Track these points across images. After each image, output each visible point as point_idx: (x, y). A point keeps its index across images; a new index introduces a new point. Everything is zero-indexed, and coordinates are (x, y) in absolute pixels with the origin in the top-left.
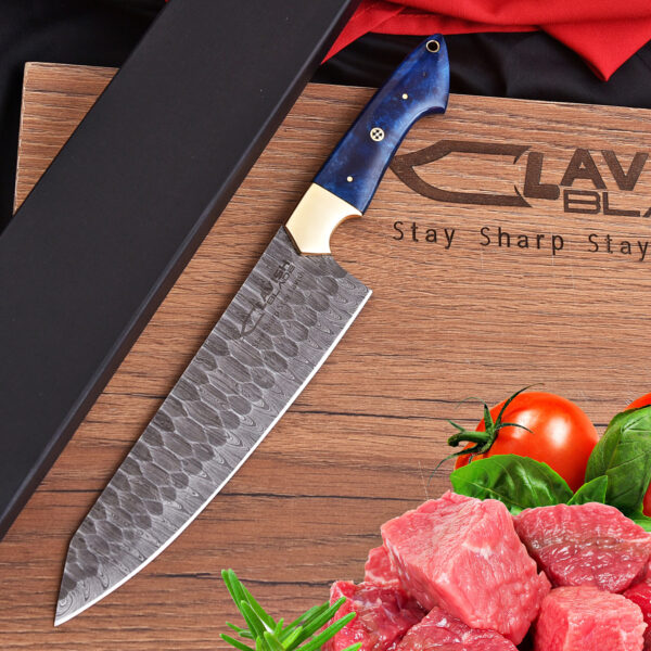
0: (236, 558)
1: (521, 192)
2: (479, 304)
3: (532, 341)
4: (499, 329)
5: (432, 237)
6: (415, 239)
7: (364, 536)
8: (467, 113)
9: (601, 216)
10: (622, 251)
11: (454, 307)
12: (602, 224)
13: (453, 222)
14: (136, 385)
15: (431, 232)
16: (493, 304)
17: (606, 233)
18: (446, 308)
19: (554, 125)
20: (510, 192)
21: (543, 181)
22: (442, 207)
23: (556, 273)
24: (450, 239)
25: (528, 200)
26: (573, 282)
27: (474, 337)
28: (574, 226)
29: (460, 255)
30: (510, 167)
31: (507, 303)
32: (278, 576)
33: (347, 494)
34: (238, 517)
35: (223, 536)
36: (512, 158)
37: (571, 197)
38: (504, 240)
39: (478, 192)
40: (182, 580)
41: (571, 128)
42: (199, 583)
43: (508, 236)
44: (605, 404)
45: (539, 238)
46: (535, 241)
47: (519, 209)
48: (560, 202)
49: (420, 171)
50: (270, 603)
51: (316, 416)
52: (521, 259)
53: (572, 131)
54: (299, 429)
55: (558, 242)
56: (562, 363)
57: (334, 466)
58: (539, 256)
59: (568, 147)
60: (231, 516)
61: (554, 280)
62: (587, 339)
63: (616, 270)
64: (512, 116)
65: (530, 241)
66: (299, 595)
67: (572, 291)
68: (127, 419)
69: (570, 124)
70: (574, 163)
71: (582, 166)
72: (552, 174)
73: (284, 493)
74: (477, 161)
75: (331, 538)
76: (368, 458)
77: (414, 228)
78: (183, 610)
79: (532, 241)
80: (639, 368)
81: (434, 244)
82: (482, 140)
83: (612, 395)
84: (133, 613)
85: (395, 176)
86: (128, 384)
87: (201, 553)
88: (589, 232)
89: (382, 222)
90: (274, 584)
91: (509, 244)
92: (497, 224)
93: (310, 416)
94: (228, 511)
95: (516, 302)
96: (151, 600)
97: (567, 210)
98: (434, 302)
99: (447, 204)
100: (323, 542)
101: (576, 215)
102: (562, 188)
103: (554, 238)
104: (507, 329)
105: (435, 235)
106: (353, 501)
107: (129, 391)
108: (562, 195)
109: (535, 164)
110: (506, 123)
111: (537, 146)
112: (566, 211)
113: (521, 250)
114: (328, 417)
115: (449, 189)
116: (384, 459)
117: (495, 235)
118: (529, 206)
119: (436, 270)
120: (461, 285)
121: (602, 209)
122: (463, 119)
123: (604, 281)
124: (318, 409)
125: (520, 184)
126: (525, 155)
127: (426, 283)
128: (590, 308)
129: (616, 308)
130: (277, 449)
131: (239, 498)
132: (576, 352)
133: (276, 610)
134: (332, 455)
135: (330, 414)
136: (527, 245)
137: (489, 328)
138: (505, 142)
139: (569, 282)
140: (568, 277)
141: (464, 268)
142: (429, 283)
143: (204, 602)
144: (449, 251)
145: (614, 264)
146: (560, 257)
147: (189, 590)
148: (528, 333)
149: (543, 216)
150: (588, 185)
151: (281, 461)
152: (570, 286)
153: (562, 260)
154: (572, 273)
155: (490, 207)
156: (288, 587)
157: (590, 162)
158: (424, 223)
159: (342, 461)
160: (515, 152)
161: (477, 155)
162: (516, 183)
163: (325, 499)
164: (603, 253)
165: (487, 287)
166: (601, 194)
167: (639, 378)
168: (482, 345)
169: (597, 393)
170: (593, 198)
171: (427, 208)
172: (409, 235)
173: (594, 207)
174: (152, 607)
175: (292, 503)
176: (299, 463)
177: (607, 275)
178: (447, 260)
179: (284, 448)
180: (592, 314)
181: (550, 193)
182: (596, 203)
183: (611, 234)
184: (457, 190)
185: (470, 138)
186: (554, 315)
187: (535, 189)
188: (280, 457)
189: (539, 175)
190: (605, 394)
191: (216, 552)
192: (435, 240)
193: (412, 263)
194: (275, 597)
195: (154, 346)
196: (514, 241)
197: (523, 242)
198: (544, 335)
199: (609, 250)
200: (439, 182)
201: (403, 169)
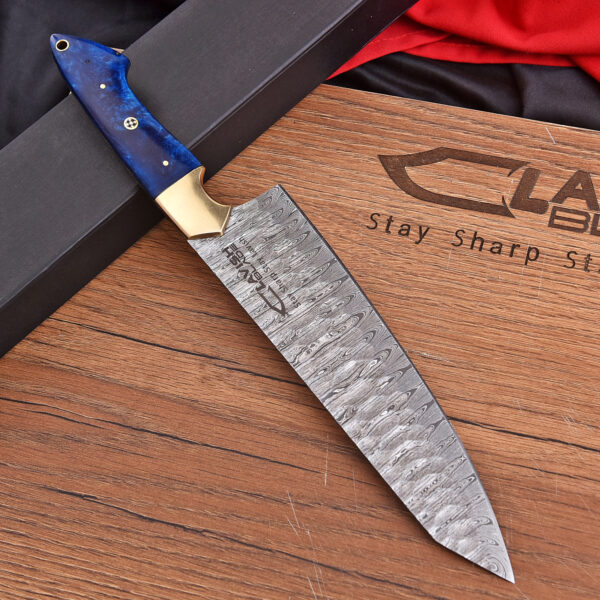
0: (125, 488)
1: (508, 202)
2: (434, 299)
3: (479, 342)
4: (448, 325)
5: (405, 231)
6: (387, 231)
7: (251, 495)
8: (474, 126)
9: (586, 236)
10: (599, 271)
11: (408, 298)
12: (585, 243)
13: (429, 221)
14: (89, 317)
15: (406, 227)
16: (449, 301)
17: (588, 252)
18: (400, 297)
19: (560, 146)
20: (497, 201)
21: (533, 195)
22: (423, 206)
23: (525, 282)
24: (422, 236)
25: (513, 211)
26: (539, 293)
27: (419, 328)
28: (554, 241)
29: (429, 251)
30: (503, 179)
31: (464, 303)
32: (157, 514)
33: (249, 452)
34: (140, 451)
35: (120, 467)
36: (508, 171)
37: (558, 213)
38: (477, 244)
39: (464, 197)
40: (70, 498)
41: (577, 150)
42: (84, 504)
43: (483, 241)
44: (540, 416)
45: (514, 247)
46: (510, 249)
47: (501, 218)
48: (546, 217)
49: (410, 171)
50: (141, 538)
51: (241, 375)
52: (490, 264)
53: (578, 154)
54: (222, 383)
55: (533, 254)
56: (505, 369)
57: (243, 423)
58: (509, 263)
59: (569, 168)
60: (133, 448)
61: (519, 289)
62: (538, 350)
63: (589, 289)
64: (518, 133)
65: (504, 249)
66: (171, 536)
67: (536, 302)
68: (71, 346)
69: (578, 147)
70: (572, 183)
71: (579, 187)
73: (189, 438)
74: (471, 169)
75: (220, 490)
76: (279, 422)
77: (390, 221)
78: (61, 525)
79: (506, 249)
80: (588, 388)
81: (405, 238)
82: (482, 151)
83: (551, 409)
84: (16, 517)
85: (386, 173)
86: (83, 316)
87: (95, 476)
88: (569, 249)
89: (360, 212)
90: (152, 520)
91: (481, 249)
92: (475, 228)
93: (236, 373)
94: (132, 444)
95: (472, 303)
96: (36, 509)
97: (551, 224)
98: (389, 290)
99: (429, 204)
100: (210, 491)
101: (560, 231)
102: (551, 205)
103: (530, 249)
104: (456, 327)
105: (408, 230)
106: (252, 459)
107: (82, 322)
108: (549, 211)
109: (531, 178)
110: (511, 139)
111: (535, 163)
112: (549, 226)
113: (492, 255)
114: (253, 378)
115: (435, 191)
116: (295, 426)
117: (468, 237)
118: (513, 217)
119: (400, 261)
120: (420, 279)
121: (589, 230)
122: (467, 131)
123: (572, 297)
124: (246, 368)
125: (509, 195)
126: (522, 170)
127: (387, 272)
128: (550, 320)
129: (579, 325)
130: (196, 397)
131: (148, 435)
132: (523, 360)
133: (145, 546)
134: (246, 413)
135: (256, 375)
136: (499, 252)
137: (438, 323)
138: (504, 156)
139: (534, 292)
140: (534, 288)
141: (426, 263)
142: (390, 273)
143: (82, 522)
144: (419, 246)
145: (588, 283)
146: (532, 268)
147: (71, 508)
148: (477, 334)
149: (525, 227)
150: (582, 205)
151: (195, 408)
152: (534, 297)
153: (532, 271)
154: (540, 285)
155: (472, 212)
156: (164, 526)
157: (589, 185)
158: (401, 217)
159: (253, 420)
160: (512, 166)
161: (472, 164)
162: (504, 194)
163: (226, 452)
164: (579, 271)
165: (445, 284)
166: (592, 215)
167: (587, 397)
168: (425, 337)
169: (534, 404)
170: (583, 218)
171: (409, 205)
172: (382, 227)
173: (581, 226)
174: (34, 516)
175: (193, 450)
176: (211, 414)
177: (578, 292)
178: (413, 254)
179: (202, 398)
180: (550, 327)
181: (539, 207)
182: (585, 223)
183: (592, 253)
184: (442, 193)
185: (470, 148)
186: (509, 322)
187: (524, 201)
188: (196, 405)
189: (530, 189)
190: (542, 406)
191: (108, 479)
192: (407, 234)
193: (377, 252)
194: (149, 533)
195: (117, 288)
196: (488, 246)
197: (497, 248)
198: (493, 338)
199: (586, 269)
200: (427, 184)
201: (395, 168)
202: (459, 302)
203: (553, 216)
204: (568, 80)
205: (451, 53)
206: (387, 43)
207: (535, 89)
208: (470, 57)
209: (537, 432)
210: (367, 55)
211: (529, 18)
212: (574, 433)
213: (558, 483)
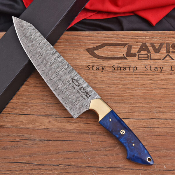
0: (33, 158)
1: (125, 55)
2: (110, 86)
3: (126, 96)
4: (116, 93)
5: (98, 69)
6: (93, 70)
7: (71, 152)
8: (111, 36)
9: (149, 61)
10: (155, 70)
11: (103, 87)
12: (149, 63)
13: (104, 65)
14: (11, 111)
16: (115, 86)
17: (150, 65)
18: (101, 88)
19: (136, 37)
20: (122, 56)
21: (132, 52)
22: (101, 61)
23: (134, 77)
24: (103, 69)
25: (127, 58)
26: (139, 79)
27: (108, 95)
28: (140, 64)
29: (106, 73)
30: (122, 49)
31: (119, 86)
32: (45, 163)
33: (67, 140)
34: (35, 146)
35: (31, 152)
36: (123, 47)
37: (140, 56)
38: (119, 68)
39: (112, 56)
40: (17, 164)
41: (141, 38)
42: (22, 165)
43: (120, 67)
44: (147, 113)
45: (129, 67)
46: (128, 68)
47: (124, 60)
48: (137, 58)
49: (96, 52)
50: (41, 171)
51: (60, 118)
52: (124, 73)
53: (141, 39)
54: (55, 122)
55: (135, 68)
56: (135, 102)
57: (64, 132)
58: (129, 72)
59: (140, 43)
60: (33, 146)
61: (133, 79)
62: (143, 95)
63: (153, 75)
64: (124, 36)
65: (127, 68)
66: (50, 168)
67: (139, 82)
68: (8, 120)
69: (141, 37)
70: (141, 47)
71: (144, 47)
72: (134, 50)
73: (49, 139)
74: (113, 48)
75: (61, 152)
76: (74, 129)
77: (93, 67)
78: (17, 172)
79: (127, 69)
80: (159, 102)
81: (98, 71)
82: (115, 42)
83: (150, 110)
84: (3, 173)
85: (89, 54)
86: (9, 111)
87: (24, 156)
88: (145, 65)
89: (84, 66)
90: (43, 165)
91: (120, 70)
92: (117, 64)
93: (58, 118)
94: (32, 144)
95: (122, 85)
96: (8, 169)
97: (138, 59)
98: (97, 86)
99: (103, 60)
100: (59, 153)
101: (141, 61)
102: (137, 54)
103: (134, 67)
104: (118, 93)
105: (99, 68)
106: (68, 142)
107: (9, 113)
108: (137, 56)
109: (130, 48)
110: (122, 38)
111: (130, 43)
112: (138, 60)
113: (124, 71)
114: (64, 118)
115: (104, 56)
116: (79, 130)
117: (116, 67)
118: (127, 59)
119: (98, 77)
120: (105, 81)
121: (149, 59)
122: (110, 38)
123: (149, 78)
124: (61, 116)
125: (125, 54)
126: (127, 46)
127: (95, 81)
128: (144, 86)
129: (152, 86)
130: (48, 127)
131: (36, 141)
132: (139, 98)
133: (43, 173)
134: (64, 129)
135: (64, 117)
136: (126, 70)
137: (113, 93)
138: (121, 43)
139: (138, 79)
140: (138, 78)
141: (106, 77)
142: (96, 81)
143: (23, 170)
144: (103, 72)
145: (152, 73)
146: (136, 72)
147: (19, 167)
148: (124, 94)
149: (131, 61)
150: (146, 52)
151: (49, 131)
152: (138, 80)
153: (136, 73)
154: (139, 77)
155: (116, 60)
156: (47, 166)
157: (146, 46)
158: (96, 65)
159: (66, 131)
160: (124, 45)
161: (113, 47)
162: (124, 53)
163: (60, 141)
164: (149, 71)
165: (113, 81)
166: (149, 55)
167: (159, 105)
168: (110, 97)
169: (145, 110)
170: (147, 56)
171: (97, 61)
172: (91, 69)
173: (147, 58)
174: (8, 171)
175: (51, 142)
176: (54, 131)
178: (102, 75)
179: (50, 127)
180: (144, 88)
181: (134, 55)
182: (148, 57)
183: (151, 65)
184: (106, 56)
185: (111, 42)
186: (133, 88)
187: (129, 54)
188: (49, 129)
189: (131, 51)
190: (147, 110)
191: (28, 156)
192: (99, 69)
193: (92, 76)
194: (43, 169)
195: (18, 101)
196: (122, 69)
197: (125, 69)
198: (129, 94)
199: (151, 70)
200: (101, 54)
201: (91, 51)
202: (118, 86)
203: (139, 57)
204: (134, 19)
205: (100, 17)
206: (81, 17)
207: (125, 23)
208: (105, 17)
209: (147, 117)
210: (76, 21)
211: (120, 3)
212: (157, 115)
213: (156, 130)
